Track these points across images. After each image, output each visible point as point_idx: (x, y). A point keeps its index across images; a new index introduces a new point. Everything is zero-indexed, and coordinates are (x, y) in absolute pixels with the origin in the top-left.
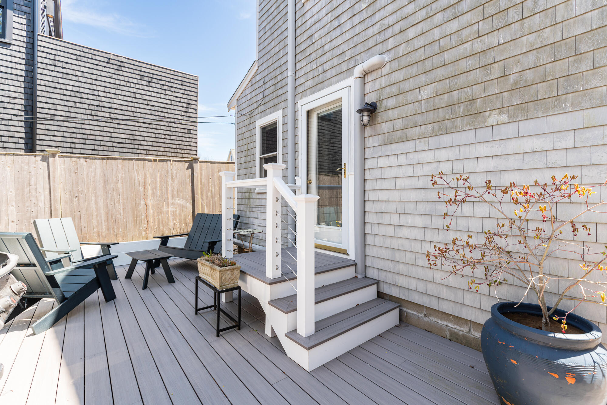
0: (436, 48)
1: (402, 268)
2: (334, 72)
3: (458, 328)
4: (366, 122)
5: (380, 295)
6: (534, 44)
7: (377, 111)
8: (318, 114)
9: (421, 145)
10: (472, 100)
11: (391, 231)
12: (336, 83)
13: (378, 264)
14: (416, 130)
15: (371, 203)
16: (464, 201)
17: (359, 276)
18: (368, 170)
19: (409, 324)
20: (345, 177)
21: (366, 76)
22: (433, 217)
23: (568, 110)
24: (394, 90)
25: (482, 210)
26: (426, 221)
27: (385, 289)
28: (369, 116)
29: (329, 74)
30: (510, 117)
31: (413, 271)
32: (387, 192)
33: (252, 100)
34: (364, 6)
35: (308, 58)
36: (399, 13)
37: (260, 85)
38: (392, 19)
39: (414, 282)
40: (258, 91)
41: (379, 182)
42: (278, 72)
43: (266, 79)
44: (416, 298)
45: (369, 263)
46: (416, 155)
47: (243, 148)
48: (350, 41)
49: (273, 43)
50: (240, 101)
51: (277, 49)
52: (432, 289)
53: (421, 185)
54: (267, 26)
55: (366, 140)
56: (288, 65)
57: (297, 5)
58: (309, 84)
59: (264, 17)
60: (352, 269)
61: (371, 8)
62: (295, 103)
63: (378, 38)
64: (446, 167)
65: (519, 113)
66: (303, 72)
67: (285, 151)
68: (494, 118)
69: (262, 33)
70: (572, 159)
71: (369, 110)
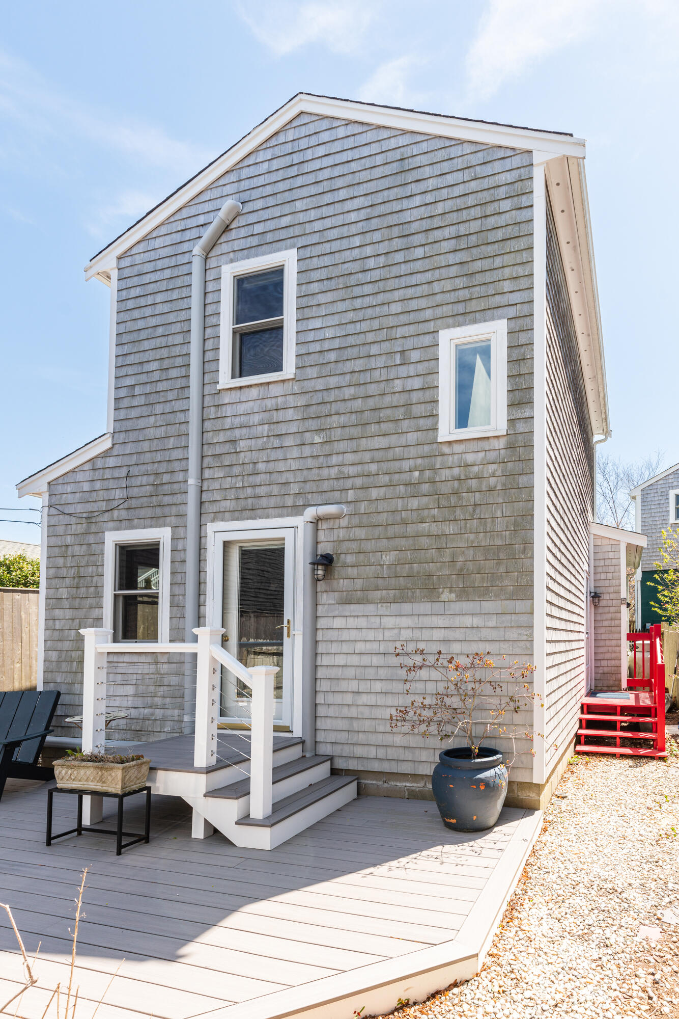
0: (398, 518)
1: (361, 737)
2: (273, 502)
3: (415, 785)
4: (320, 577)
5: (334, 772)
6: (473, 542)
7: (333, 564)
8: (241, 548)
9: (382, 609)
10: (430, 576)
11: (349, 699)
12: (275, 517)
13: (332, 737)
14: (378, 594)
15: (324, 668)
16: (421, 668)
17: (308, 755)
18: (320, 630)
19: (367, 795)
20: (289, 636)
21: (320, 523)
22: (394, 682)
23: (493, 598)
24: (354, 546)
25: (435, 674)
26: (387, 686)
27: (341, 764)
28: (325, 570)
29: (263, 502)
30: (457, 596)
31: (373, 739)
32: (345, 656)
33: (95, 494)
34: (317, 439)
35: (227, 469)
36: (359, 468)
37: (116, 475)
38: (353, 470)
39: (373, 749)
40: (111, 484)
41: (335, 645)
42: (163, 468)
43: (135, 471)
44: (376, 767)
45: (320, 737)
46: (377, 619)
47: (64, 572)
48: (298, 473)
49: (152, 419)
50: (60, 489)
51: (161, 432)
52: (392, 753)
53: (382, 650)
54: (137, 388)
55: (319, 595)
56: (187, 465)
57: (207, 388)
58: (228, 505)
59: (131, 370)
60: (299, 748)
61: (327, 446)
62: (200, 525)
63: (336, 484)
64: (406, 634)
65: (463, 594)
66: (216, 485)
67: (178, 591)
68: (446, 595)
69: (124, 392)
70: (495, 635)
71: (324, 564)
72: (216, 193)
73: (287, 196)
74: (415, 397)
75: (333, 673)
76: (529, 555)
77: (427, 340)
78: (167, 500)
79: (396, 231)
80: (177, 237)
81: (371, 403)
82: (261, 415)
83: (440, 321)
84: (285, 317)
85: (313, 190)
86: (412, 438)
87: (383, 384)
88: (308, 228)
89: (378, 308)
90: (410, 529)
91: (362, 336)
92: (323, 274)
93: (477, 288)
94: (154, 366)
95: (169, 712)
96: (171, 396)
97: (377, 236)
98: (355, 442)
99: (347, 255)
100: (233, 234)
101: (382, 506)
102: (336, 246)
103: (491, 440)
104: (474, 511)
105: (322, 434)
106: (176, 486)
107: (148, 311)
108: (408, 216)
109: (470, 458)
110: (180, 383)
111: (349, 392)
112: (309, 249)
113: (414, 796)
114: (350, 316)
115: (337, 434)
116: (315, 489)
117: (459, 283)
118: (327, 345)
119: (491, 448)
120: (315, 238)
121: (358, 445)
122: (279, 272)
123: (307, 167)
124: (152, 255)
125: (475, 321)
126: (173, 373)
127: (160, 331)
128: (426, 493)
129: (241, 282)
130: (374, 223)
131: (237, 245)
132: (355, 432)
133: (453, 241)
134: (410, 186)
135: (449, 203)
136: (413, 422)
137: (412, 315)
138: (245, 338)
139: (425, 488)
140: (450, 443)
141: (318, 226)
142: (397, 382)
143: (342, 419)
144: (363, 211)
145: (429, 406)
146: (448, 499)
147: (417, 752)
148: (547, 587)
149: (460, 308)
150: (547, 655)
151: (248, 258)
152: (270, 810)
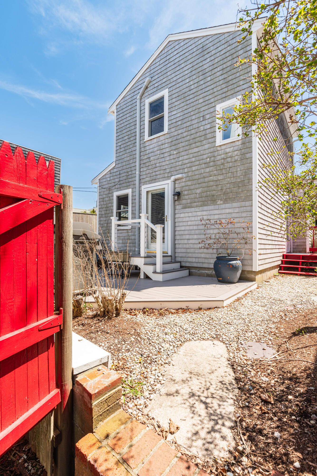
0: (202, 176)
1: (190, 255)
2: (161, 176)
3: (209, 272)
4: (176, 199)
5: (181, 267)
6: (229, 181)
7: (180, 195)
8: (151, 193)
9: (197, 209)
10: (213, 196)
11: (186, 241)
12: (162, 181)
13: (180, 255)
14: (195, 204)
15: (178, 231)
17: (173, 261)
18: (177, 218)
19: (192, 275)
20: (166, 221)
21: (176, 181)
22: (201, 235)
23: (237, 202)
24: (187, 188)
27: (183, 264)
28: (178, 197)
29: (158, 177)
30: (223, 202)
31: (194, 255)
32: (184, 227)
33: (111, 181)
34: (175, 153)
35: (147, 167)
36: (189, 160)
37: (116, 174)
38: (186, 161)
39: (194, 259)
40: (115, 177)
41: (181, 223)
42: (129, 170)
44: (195, 265)
45: (177, 255)
46: (195, 213)
47: (103, 206)
48: (169, 165)
49: (126, 155)
50: (102, 181)
51: (128, 158)
52: (200, 260)
53: (197, 224)
54: (122, 146)
55: (176, 206)
56: (136, 168)
57: (141, 141)
58: (148, 179)
59: (120, 140)
60: (170, 258)
61: (178, 155)
62: (140, 187)
63: (181, 167)
64: (205, 218)
65: (226, 201)
66: (144, 173)
67: (134, 209)
68: (219, 202)
69: (118, 148)
70: (237, 215)
71: (178, 195)
72: (143, 77)
73: (165, 71)
74: (208, 131)
75: (181, 233)
76: (251, 184)
77: (212, 110)
78: (130, 180)
79: (201, 73)
80: (133, 95)
81: (193, 136)
82: (157, 147)
83: (216, 102)
84: (164, 113)
85: (173, 67)
86: (207, 146)
87: (197, 129)
88: (172, 80)
89: (195, 103)
90: (206, 180)
91: (189, 113)
92: (176, 95)
93: (230, 86)
94: (126, 138)
95: (132, 248)
96: (131, 146)
97: (194, 77)
98: (187, 151)
99: (184, 86)
100: (149, 89)
101: (197, 173)
102: (181, 84)
103: (236, 142)
104: (229, 170)
105: (176, 151)
106: (133, 175)
107: (124, 121)
108: (205, 67)
109: (228, 150)
110: (133, 142)
111: (185, 134)
112: (172, 87)
113: (208, 276)
114: (185, 107)
115: (181, 149)
116: (174, 170)
117: (224, 86)
118: (178, 119)
119: (236, 145)
120: (174, 83)
121: (189, 152)
122: (162, 98)
123: (171, 60)
124: (126, 102)
125: (229, 99)
127: (128, 126)
128: (212, 166)
129: (151, 104)
130: (193, 73)
131: (150, 92)
132: (187, 148)
133: (221, 71)
134: (205, 56)
135: (220, 57)
136: (207, 141)
137: (206, 102)
138: (153, 123)
139: (212, 164)
140: (220, 146)
141: (175, 79)
142: (201, 127)
143: (183, 144)
144: (189, 70)
145: (213, 134)
146: (220, 167)
147: (209, 259)
148: (259, 196)
149: (224, 95)
150: (259, 222)
151: (153, 96)
152: (162, 270)
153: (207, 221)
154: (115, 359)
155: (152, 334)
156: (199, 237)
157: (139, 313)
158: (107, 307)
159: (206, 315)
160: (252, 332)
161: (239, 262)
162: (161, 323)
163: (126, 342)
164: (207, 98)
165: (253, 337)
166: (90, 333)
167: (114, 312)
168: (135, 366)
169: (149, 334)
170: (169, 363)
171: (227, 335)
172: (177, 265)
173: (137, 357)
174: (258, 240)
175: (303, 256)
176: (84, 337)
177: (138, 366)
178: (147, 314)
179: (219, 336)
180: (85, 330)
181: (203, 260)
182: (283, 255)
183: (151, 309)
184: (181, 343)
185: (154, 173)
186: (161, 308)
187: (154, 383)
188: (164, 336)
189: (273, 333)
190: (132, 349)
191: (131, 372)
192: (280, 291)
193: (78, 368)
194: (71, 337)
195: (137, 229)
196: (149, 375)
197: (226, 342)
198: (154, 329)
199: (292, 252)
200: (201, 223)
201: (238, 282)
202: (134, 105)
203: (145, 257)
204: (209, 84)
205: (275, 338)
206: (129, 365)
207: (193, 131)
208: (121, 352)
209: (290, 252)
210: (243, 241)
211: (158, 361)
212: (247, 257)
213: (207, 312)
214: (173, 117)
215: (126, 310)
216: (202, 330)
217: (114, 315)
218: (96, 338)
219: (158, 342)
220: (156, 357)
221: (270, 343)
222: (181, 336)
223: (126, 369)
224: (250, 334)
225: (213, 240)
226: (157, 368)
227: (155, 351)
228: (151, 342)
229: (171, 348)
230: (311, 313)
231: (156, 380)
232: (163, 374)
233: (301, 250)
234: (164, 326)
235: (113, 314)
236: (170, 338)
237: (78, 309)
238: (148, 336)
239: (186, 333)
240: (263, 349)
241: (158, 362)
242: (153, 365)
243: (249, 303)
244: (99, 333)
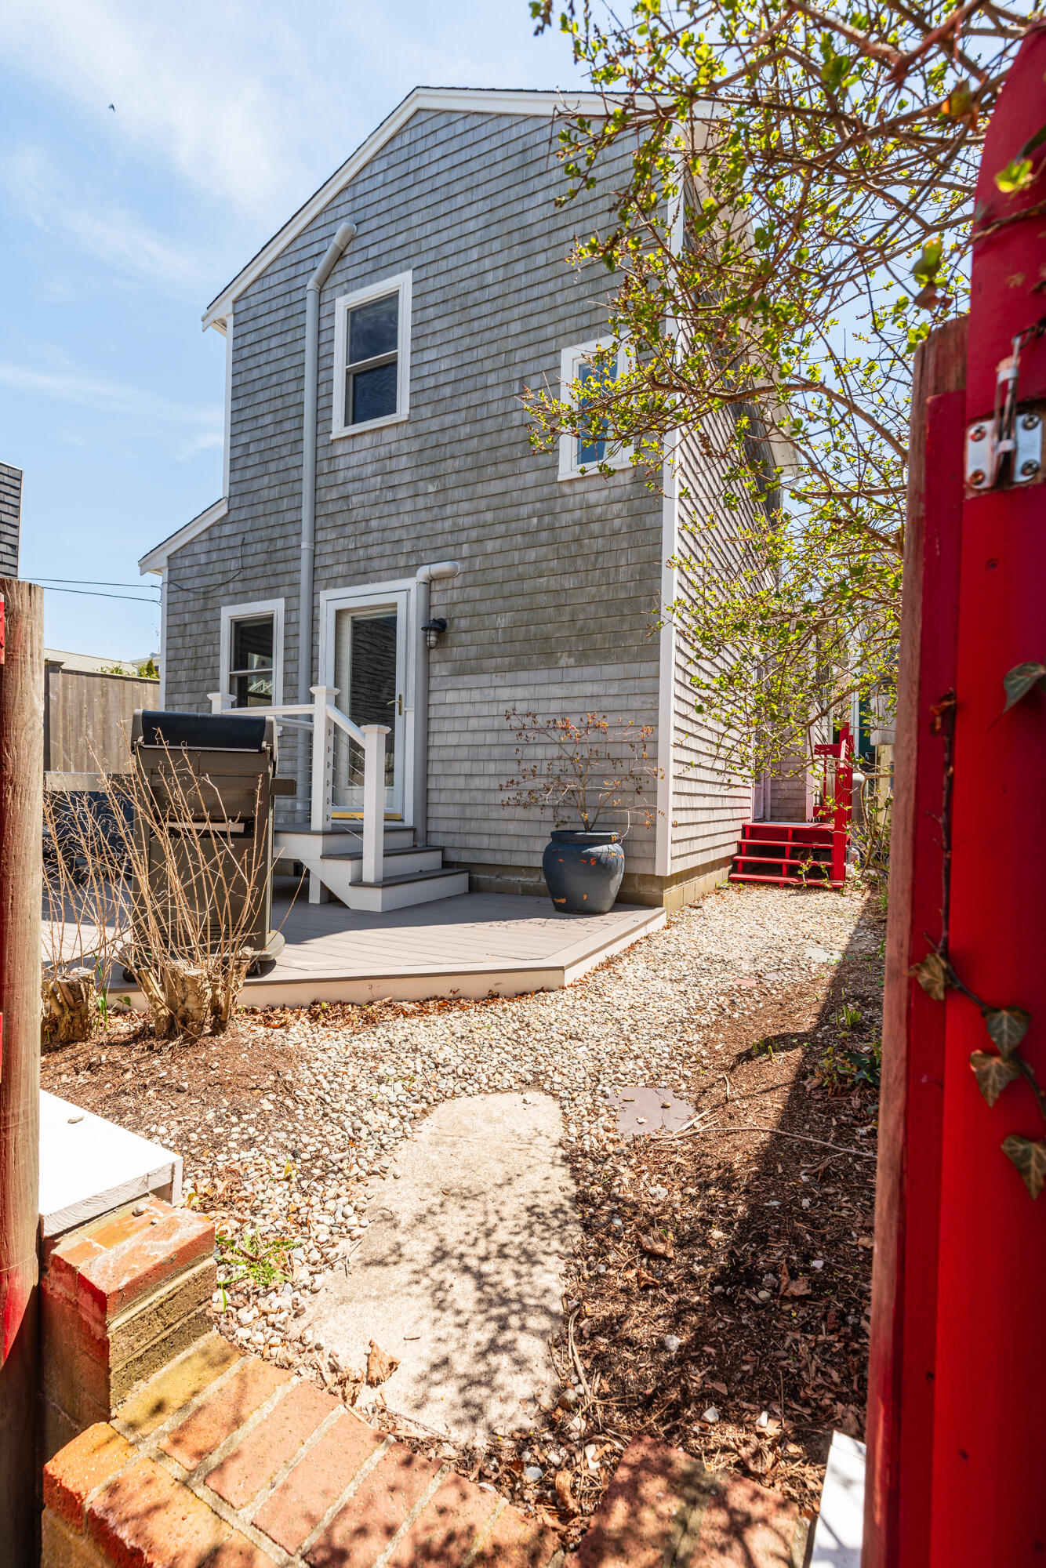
0: (514, 573)
1: (474, 826)
2: (385, 563)
3: (528, 879)
4: (433, 644)
5: (446, 864)
6: (594, 596)
7: (447, 630)
8: (353, 618)
9: (497, 680)
10: (547, 639)
11: (461, 783)
12: (388, 580)
13: (444, 826)
14: (493, 662)
15: (436, 749)
17: (419, 845)
18: (433, 706)
20: (400, 711)
21: (433, 584)
22: (508, 763)
23: (615, 661)
24: (468, 608)
27: (453, 856)
28: (437, 636)
29: (376, 564)
30: (577, 661)
31: (486, 827)
32: (457, 735)
33: (212, 566)
34: (431, 489)
35: (339, 529)
36: (475, 517)
37: (232, 544)
38: (467, 521)
39: (486, 839)
40: (227, 554)
41: (447, 722)
42: (277, 532)
43: (249, 538)
44: (489, 858)
45: (432, 826)
46: (491, 692)
47: (182, 653)
48: (412, 528)
49: (266, 479)
51: (274, 493)
52: (505, 843)
53: (496, 726)
54: (251, 446)
55: (431, 666)
56: (301, 527)
57: (321, 439)
58: (340, 569)
59: (246, 427)
60: (409, 836)
61: (441, 496)
62: (314, 594)
63: (449, 538)
64: (521, 707)
65: (584, 658)
66: (329, 548)
67: (291, 669)
68: (564, 660)
69: (238, 452)
70: (616, 704)
71: (437, 629)
72: (330, 216)
73: (403, 211)
75: (446, 754)
76: (656, 609)
78: (281, 568)
79: (516, 237)
80: (292, 272)
81: (487, 441)
82: (374, 465)
83: (561, 339)
84: (399, 350)
85: (430, 199)
86: (530, 478)
87: (500, 419)
88: (425, 245)
89: (496, 331)
90: (527, 586)
91: (479, 364)
92: (438, 296)
94: (268, 419)
96: (285, 451)
97: (496, 246)
98: (470, 488)
99: (465, 272)
100: (347, 262)
101: (498, 561)
102: (453, 262)
103: (617, 474)
104: (596, 559)
105: (436, 482)
106: (289, 552)
107: (263, 359)
108: (530, 218)
109: (593, 498)
110: (293, 437)
111: (465, 430)
112: (425, 268)
113: (528, 891)
114: (467, 342)
115: (452, 480)
116: (428, 546)
117: (584, 290)
118: (442, 379)
119: (618, 484)
120: (431, 256)
121: (474, 492)
122: (393, 297)
123: (424, 175)
124: (268, 295)
126: (287, 426)
127: (274, 379)
128: (543, 542)
129: (353, 313)
130: (494, 230)
131: (352, 273)
132: (470, 476)
134: (532, 182)
136: (531, 461)
137: (532, 335)
138: (358, 379)
139: (544, 536)
140: (571, 481)
141: (434, 241)
142: (515, 414)
143: (457, 464)
144: (481, 218)
146: (569, 548)
147: (531, 841)
148: (678, 648)
149: (585, 320)
150: (676, 729)
151: (362, 286)
152: (381, 876)
153: (528, 721)
154: (201, 1174)
155: (335, 1085)
156: (501, 767)
157: (297, 1018)
158: (183, 1002)
159: (509, 1014)
160: (637, 1057)
161: (616, 847)
162: (368, 1046)
163: (246, 1117)
164: (534, 322)
165: (639, 1072)
166: (117, 1095)
167: (208, 1020)
168: (269, 1193)
169: (326, 1085)
170: (384, 1170)
171: (565, 1071)
172: (431, 860)
173: (280, 1160)
174: (672, 781)
175: (795, 831)
176: (93, 1110)
177: (279, 1190)
178: (322, 1019)
179: (542, 1077)
180: (98, 1086)
181: (514, 844)
182: (744, 827)
183: (340, 1002)
184: (425, 1105)
185: (361, 552)
186: (370, 998)
187: (328, 1237)
188: (374, 1089)
189: (693, 1059)
190: (262, 1138)
191: (254, 1212)
192: (727, 935)
193: (60, 1212)
194: (36, 1110)
195: (301, 738)
196: (316, 1214)
197: (561, 1094)
198: (343, 1069)
199: (768, 817)
200: (506, 725)
201: (613, 910)
202: (298, 308)
203: (325, 833)
204: (540, 275)
205: (698, 1073)
206: (250, 1189)
207: (490, 425)
208: (225, 1149)
209: (763, 820)
210: (629, 785)
211: (350, 1168)
212: (640, 833)
213: (514, 1007)
214: (425, 370)
215: (254, 1012)
216: (495, 1062)
217: (208, 1030)
218: (137, 1111)
219: (353, 1109)
220: (341, 1155)
221: (684, 1087)
222: (427, 1084)
223: (239, 1205)
224: (631, 1064)
225: (544, 781)
226: (342, 1191)
227: (339, 1136)
228: (329, 1111)
229: (394, 1122)
230: (800, 995)
231: (335, 1230)
232: (361, 1206)
233: (793, 811)
234: (374, 1057)
235: (202, 1025)
236: (391, 1093)
237: (76, 1014)
238: (321, 1093)
239: (442, 1075)
240: (664, 1107)
241: (346, 1172)
242: (329, 1182)
243: (639, 974)
244: (151, 1093)
